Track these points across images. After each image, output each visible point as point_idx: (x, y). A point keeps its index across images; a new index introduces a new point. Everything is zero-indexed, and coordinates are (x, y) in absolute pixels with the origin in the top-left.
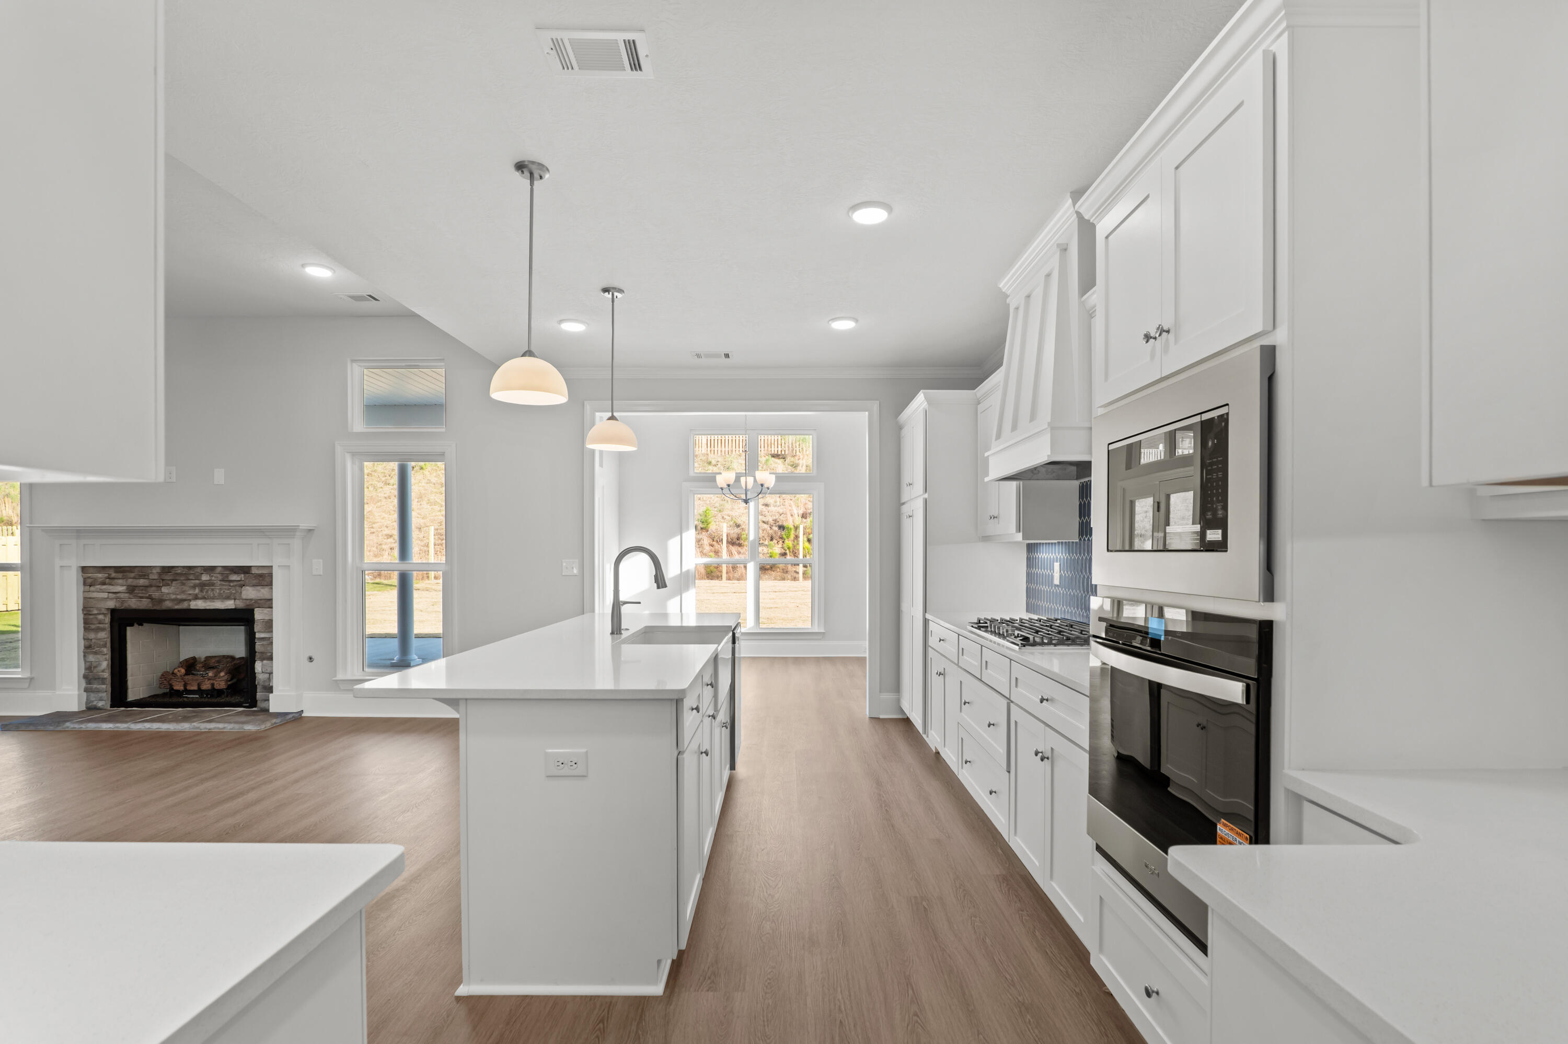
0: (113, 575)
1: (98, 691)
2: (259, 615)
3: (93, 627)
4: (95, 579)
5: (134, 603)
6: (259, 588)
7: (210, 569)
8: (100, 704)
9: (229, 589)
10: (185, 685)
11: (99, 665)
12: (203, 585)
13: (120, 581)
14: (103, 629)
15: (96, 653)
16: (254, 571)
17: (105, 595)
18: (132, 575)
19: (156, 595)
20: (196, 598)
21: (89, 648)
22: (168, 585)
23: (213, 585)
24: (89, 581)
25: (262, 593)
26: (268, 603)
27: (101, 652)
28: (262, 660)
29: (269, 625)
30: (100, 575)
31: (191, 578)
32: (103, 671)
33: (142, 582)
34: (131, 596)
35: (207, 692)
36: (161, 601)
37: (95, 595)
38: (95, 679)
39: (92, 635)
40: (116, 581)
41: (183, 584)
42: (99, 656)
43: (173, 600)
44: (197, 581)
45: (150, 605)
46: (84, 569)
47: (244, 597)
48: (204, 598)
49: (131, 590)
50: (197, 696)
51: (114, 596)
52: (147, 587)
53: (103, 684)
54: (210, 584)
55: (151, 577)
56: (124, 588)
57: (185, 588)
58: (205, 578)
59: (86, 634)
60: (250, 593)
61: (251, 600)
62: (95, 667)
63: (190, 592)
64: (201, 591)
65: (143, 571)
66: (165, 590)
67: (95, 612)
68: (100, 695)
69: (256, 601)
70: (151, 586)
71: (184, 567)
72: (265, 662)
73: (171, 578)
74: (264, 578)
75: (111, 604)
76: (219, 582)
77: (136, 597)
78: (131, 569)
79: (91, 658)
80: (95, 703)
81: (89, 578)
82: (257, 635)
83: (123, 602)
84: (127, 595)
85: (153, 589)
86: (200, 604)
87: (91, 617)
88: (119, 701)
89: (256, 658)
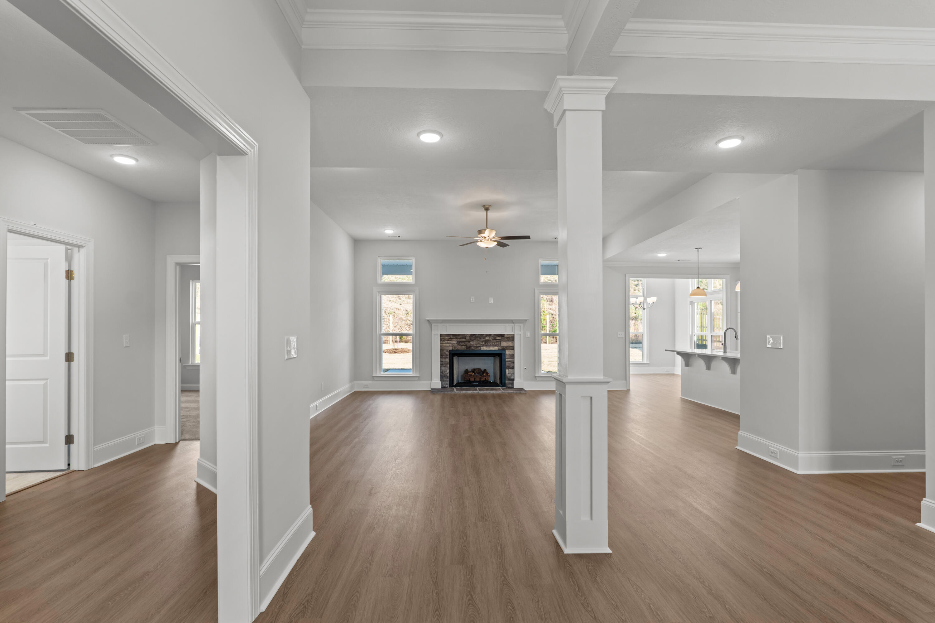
0: (452, 337)
1: (446, 381)
2: (508, 352)
3: (444, 356)
4: (445, 339)
5: (459, 348)
6: (507, 342)
7: (490, 335)
8: (446, 386)
9: (496, 343)
10: (475, 379)
11: (446, 371)
12: (486, 341)
13: (455, 340)
14: (447, 358)
15: (445, 367)
16: (506, 336)
17: (449, 345)
18: (460, 337)
19: (468, 345)
20: (483, 346)
21: (442, 365)
22: (473, 341)
23: (490, 341)
24: (443, 339)
25: (510, 344)
26: (513, 348)
27: (447, 366)
28: (508, 369)
29: (513, 356)
30: (447, 337)
31: (482, 338)
32: (447, 373)
33: (463, 340)
34: (458, 345)
35: (483, 381)
36: (470, 347)
37: (445, 345)
38: (445, 376)
39: (443, 360)
40: (453, 339)
41: (478, 341)
42: (446, 368)
43: (475, 347)
44: (484, 340)
45: (466, 348)
46: (441, 335)
47: (502, 345)
48: (487, 346)
49: (459, 343)
50: (477, 383)
51: (452, 345)
52: (465, 342)
53: (447, 378)
54: (489, 340)
55: (467, 338)
56: (456, 342)
57: (479, 342)
58: (487, 338)
59: (441, 359)
60: (504, 344)
61: (504, 347)
62: (444, 372)
63: (481, 344)
64: (485, 343)
65: (464, 336)
66: (472, 343)
67: (445, 351)
68: (447, 382)
69: (506, 347)
70: (466, 341)
71: (479, 334)
72: (509, 370)
73: (474, 338)
74: (511, 338)
75: (451, 348)
76: (492, 340)
77: (460, 345)
78: (459, 335)
79: (443, 368)
80: (445, 385)
81: (443, 338)
82: (507, 360)
83: (455, 347)
84: (456, 345)
85: (467, 342)
86: (484, 348)
87: (444, 353)
88: (451, 385)
89: (506, 368)
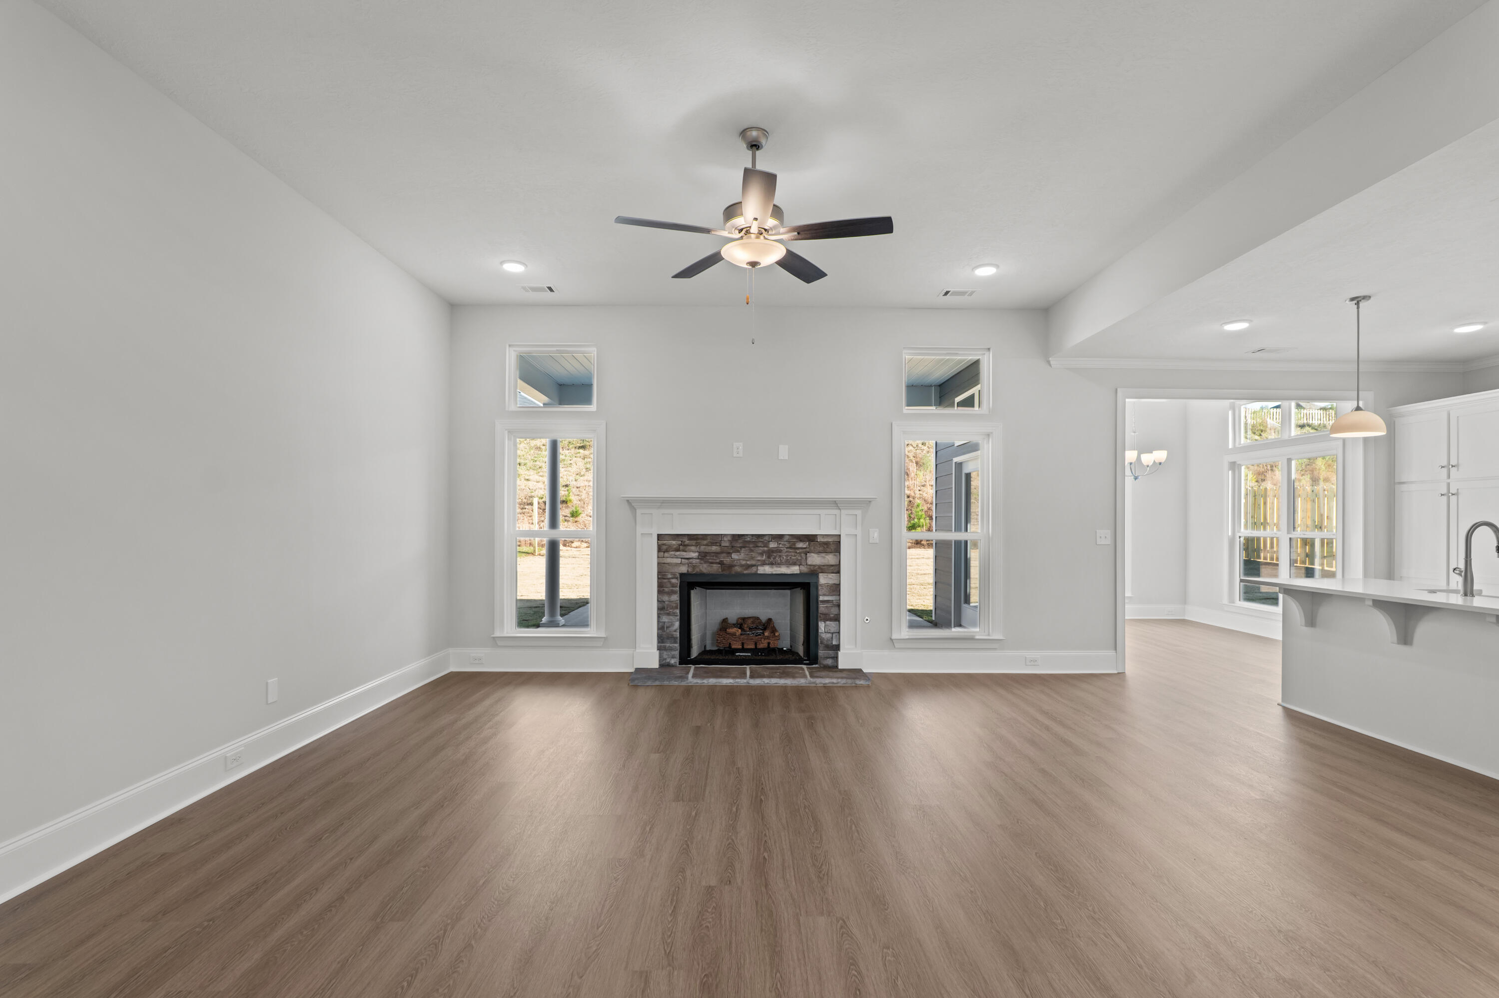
0: (687, 542)
1: (671, 649)
2: (824, 579)
3: (666, 590)
4: (670, 546)
5: (705, 568)
6: (823, 555)
7: (780, 537)
8: (672, 661)
9: (795, 556)
10: (743, 644)
11: (672, 625)
12: (770, 553)
13: (693, 548)
14: (673, 592)
15: (668, 614)
16: (820, 539)
17: (679, 561)
18: (705, 542)
19: (727, 560)
20: (764, 564)
21: (662, 609)
22: (738, 551)
23: (780, 551)
24: (665, 547)
25: (830, 559)
26: (836, 569)
27: (674, 613)
28: (825, 620)
29: (836, 589)
30: (674, 542)
31: (759, 545)
32: (675, 631)
33: (714, 548)
34: (702, 562)
35: (763, 650)
36: (731, 566)
37: (669, 560)
38: (668, 638)
39: (666, 598)
40: (689, 547)
41: (752, 551)
42: (671, 617)
43: (742, 566)
44: (766, 549)
45: (720, 570)
46: (660, 537)
47: (809, 562)
48: (772, 564)
49: (703, 556)
50: (750, 654)
51: (687, 561)
52: (717, 553)
53: (676, 642)
54: (778, 551)
55: (723, 544)
56: (697, 554)
57: (754, 554)
58: (773, 545)
59: (660, 596)
60: (815, 559)
61: (814, 566)
62: (667, 627)
63: (759, 558)
64: (769, 557)
65: (715, 539)
66: (735, 556)
67: (670, 576)
68: (673, 653)
69: (820, 566)
70: (722, 553)
71: (753, 535)
72: (828, 623)
73: (741, 545)
74: (833, 545)
75: (684, 569)
76: (786, 550)
77: (705, 562)
78: (704, 537)
79: (665, 619)
80: (668, 660)
81: (664, 544)
82: (821, 598)
83: (694, 567)
84: (698, 561)
85: (724, 555)
86: (767, 570)
87: (666, 581)
88: (685, 659)
89: (819, 619)
